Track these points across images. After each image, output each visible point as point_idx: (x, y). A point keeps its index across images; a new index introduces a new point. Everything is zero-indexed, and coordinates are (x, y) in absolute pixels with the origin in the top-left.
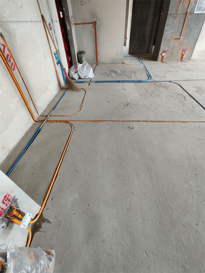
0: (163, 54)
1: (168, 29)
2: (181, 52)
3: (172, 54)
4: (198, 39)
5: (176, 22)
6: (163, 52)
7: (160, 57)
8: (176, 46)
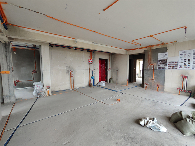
0: (146, 85)
1: (146, 75)
2: (156, 86)
3: (151, 86)
4: (164, 81)
5: (149, 72)
6: (146, 84)
7: (145, 86)
8: (152, 82)
